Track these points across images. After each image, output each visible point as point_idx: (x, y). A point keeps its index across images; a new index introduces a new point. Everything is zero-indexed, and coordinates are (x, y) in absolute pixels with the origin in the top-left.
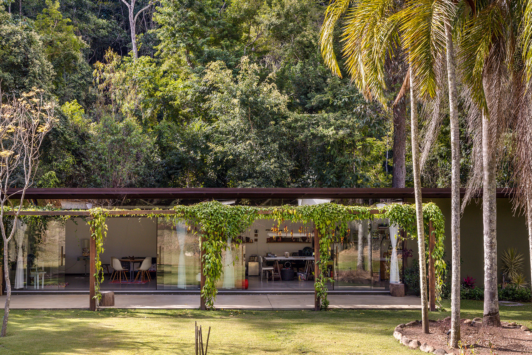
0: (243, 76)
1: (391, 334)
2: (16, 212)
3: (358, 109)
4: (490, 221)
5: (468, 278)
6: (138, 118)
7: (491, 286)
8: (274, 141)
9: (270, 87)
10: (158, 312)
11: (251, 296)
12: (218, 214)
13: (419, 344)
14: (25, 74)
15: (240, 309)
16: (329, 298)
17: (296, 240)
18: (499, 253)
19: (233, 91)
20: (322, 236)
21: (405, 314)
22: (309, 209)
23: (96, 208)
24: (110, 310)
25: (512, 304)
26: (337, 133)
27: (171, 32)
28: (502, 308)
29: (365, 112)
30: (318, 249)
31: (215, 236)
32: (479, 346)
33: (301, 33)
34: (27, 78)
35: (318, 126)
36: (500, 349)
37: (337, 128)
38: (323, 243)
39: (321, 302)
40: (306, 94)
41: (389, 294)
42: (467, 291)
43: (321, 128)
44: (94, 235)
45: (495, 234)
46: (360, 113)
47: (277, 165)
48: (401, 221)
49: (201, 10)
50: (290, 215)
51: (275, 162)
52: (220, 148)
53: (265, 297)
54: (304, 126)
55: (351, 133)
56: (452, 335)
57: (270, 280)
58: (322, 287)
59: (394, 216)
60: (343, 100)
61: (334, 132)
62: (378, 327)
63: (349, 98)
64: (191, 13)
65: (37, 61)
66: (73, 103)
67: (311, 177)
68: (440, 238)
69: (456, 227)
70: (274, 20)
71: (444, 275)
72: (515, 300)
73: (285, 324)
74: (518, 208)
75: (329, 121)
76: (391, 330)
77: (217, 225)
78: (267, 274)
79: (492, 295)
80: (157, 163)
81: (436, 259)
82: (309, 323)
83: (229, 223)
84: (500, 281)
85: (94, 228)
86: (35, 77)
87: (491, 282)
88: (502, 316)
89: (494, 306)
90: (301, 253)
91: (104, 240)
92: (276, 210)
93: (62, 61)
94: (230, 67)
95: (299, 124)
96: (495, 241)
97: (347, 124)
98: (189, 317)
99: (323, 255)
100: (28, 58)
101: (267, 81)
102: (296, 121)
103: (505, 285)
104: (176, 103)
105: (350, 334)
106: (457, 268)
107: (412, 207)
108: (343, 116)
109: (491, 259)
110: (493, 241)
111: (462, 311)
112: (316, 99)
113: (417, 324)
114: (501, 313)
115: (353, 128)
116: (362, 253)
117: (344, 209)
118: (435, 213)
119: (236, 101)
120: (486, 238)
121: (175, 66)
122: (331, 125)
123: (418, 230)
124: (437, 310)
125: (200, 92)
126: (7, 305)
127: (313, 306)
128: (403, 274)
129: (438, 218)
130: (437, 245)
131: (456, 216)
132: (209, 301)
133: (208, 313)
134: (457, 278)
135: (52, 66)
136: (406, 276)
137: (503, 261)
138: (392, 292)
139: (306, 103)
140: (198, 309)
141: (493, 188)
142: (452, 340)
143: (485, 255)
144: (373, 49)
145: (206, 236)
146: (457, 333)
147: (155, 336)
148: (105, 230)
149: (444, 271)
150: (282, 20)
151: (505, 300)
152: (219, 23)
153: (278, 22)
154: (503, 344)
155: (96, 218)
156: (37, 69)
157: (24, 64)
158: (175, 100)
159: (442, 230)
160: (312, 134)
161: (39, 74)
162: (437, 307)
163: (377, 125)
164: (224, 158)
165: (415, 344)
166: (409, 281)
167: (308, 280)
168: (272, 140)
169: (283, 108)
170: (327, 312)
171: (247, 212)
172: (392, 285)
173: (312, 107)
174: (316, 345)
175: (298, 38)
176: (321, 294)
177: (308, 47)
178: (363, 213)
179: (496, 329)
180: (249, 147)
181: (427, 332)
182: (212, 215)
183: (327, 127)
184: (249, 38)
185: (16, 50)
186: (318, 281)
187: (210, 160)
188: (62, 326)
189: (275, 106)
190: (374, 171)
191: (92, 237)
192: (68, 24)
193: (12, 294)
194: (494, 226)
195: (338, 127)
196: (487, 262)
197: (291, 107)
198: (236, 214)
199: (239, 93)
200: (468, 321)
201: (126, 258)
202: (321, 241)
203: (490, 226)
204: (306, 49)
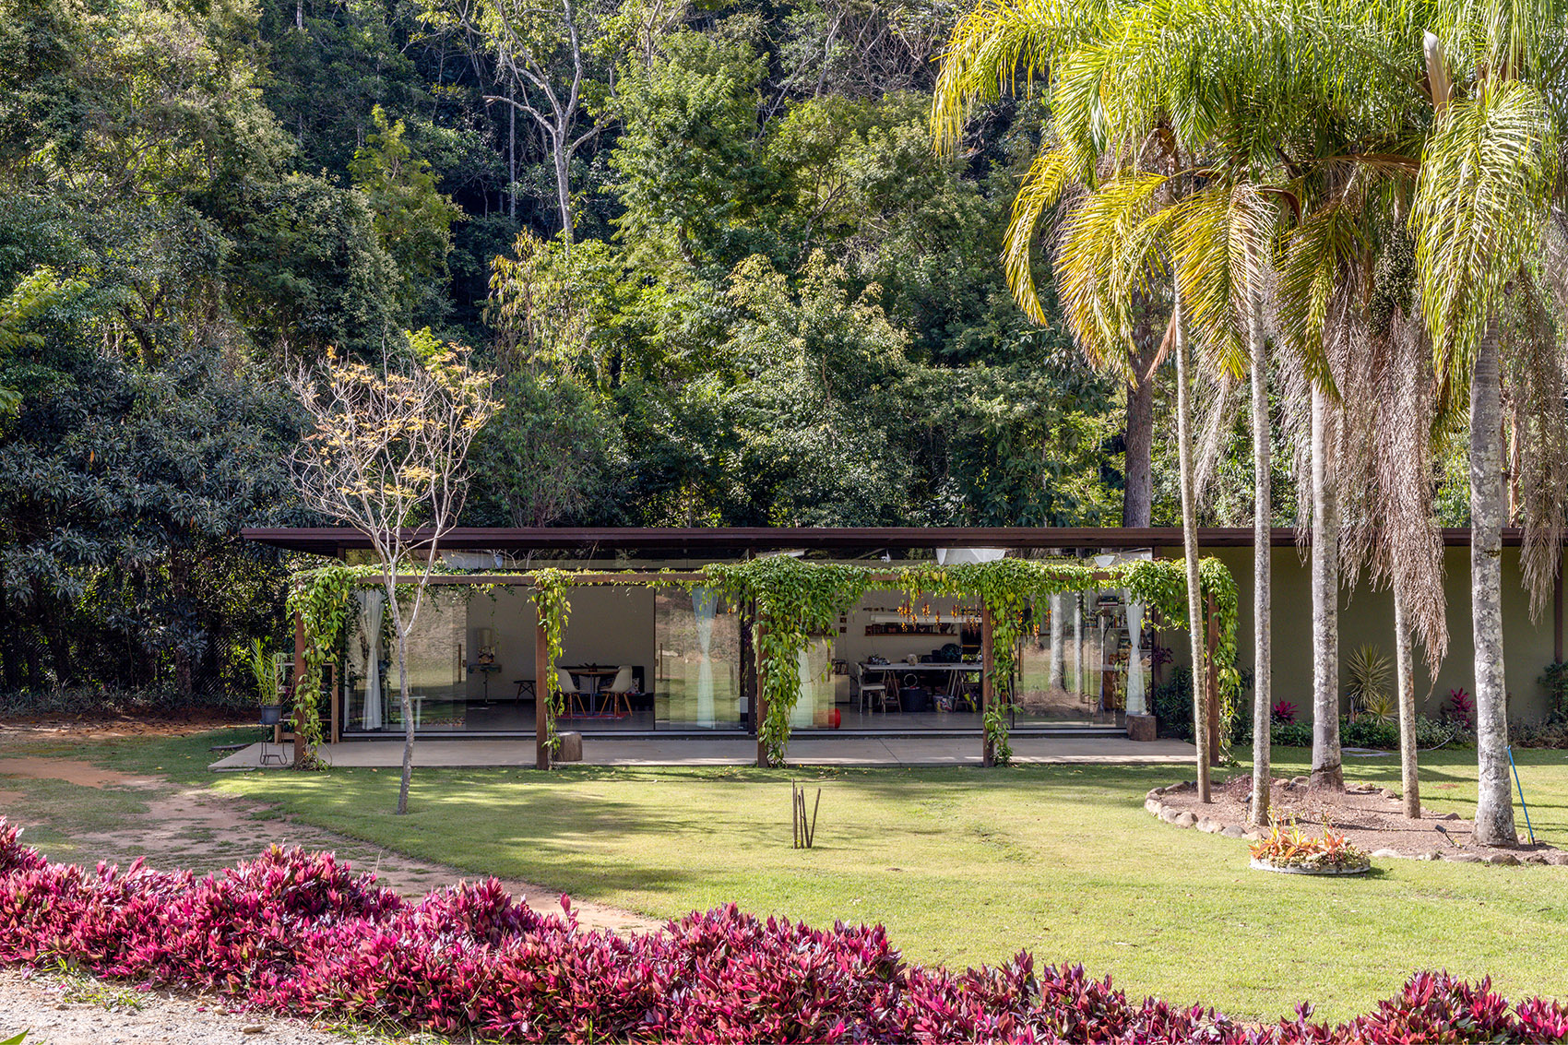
0: (812, 289)
1: (1140, 804)
2: (421, 578)
3: (1054, 358)
4: (1327, 596)
5: (1282, 703)
6: (588, 377)
7: (1326, 716)
8: (877, 425)
9: (867, 311)
10: (675, 771)
11: (847, 741)
12: (791, 580)
13: (1195, 818)
14: (341, 281)
15: (836, 766)
16: (1011, 744)
17: (926, 630)
18: (1342, 656)
19: (790, 321)
20: (998, 624)
21: (1162, 773)
22: (972, 571)
23: (547, 570)
24: (578, 768)
25: (1367, 753)
26: (1010, 410)
27: (651, 192)
28: (1348, 760)
29: (1069, 365)
30: (990, 648)
31: (786, 623)
32: (1304, 822)
33: (931, 196)
34: (345, 291)
35: (971, 394)
36: (1341, 826)
37: (1012, 398)
38: (999, 637)
39: (996, 751)
40: (942, 326)
41: (1126, 736)
42: (1281, 729)
43: (976, 399)
44: (545, 623)
45: (1334, 618)
46: (1059, 367)
47: (883, 474)
48: (1153, 593)
49: (714, 143)
50: (935, 582)
51: (880, 468)
52: (762, 440)
53: (877, 742)
54: (941, 393)
55: (1039, 409)
56: (1255, 801)
57: (877, 710)
58: (998, 722)
59: (1139, 584)
60: (1023, 339)
61: (1005, 406)
62: (1113, 794)
63: (1034, 336)
64: (694, 152)
65: (366, 254)
66: (420, 333)
67: (953, 498)
68: (1229, 627)
69: (1263, 609)
70: (874, 170)
71: (1235, 699)
72: (1373, 745)
73: (934, 792)
74: (1380, 577)
75: (992, 385)
76: (1139, 798)
77: (790, 603)
78: (870, 698)
79: (1329, 734)
80: (619, 468)
81: (1220, 667)
82: (978, 789)
83: (814, 597)
84: (1344, 709)
85: (545, 609)
86: (361, 287)
87: (1326, 709)
88: (1347, 775)
89: (1331, 753)
90: (937, 656)
91: (564, 631)
92: (907, 572)
93: (410, 250)
94: (779, 267)
95: (930, 389)
96: (1334, 631)
97: (1032, 390)
98: (739, 781)
99: (1000, 660)
100: (347, 248)
101: (862, 301)
102: (924, 383)
103: (1355, 718)
104: (655, 338)
105: (1063, 806)
106: (1264, 682)
107: (1176, 565)
108: (1022, 374)
109: (1328, 666)
110: (1331, 632)
111: (1272, 766)
112: (963, 337)
113: (1189, 787)
114: (1345, 769)
115: (1042, 398)
116: (1061, 654)
117: (1042, 571)
118: (1221, 578)
119: (798, 342)
120: (1318, 628)
121: (653, 259)
122: (997, 393)
123: (1192, 613)
124: (1222, 765)
125: (713, 319)
126: (408, 756)
127: (981, 759)
128: (1153, 696)
129: (1225, 587)
130: (1223, 640)
131: (1263, 588)
132: (775, 750)
133: (775, 773)
134: (1264, 700)
135: (394, 263)
136: (1160, 701)
137: (1351, 670)
138: (1131, 733)
139: (943, 346)
140: (754, 766)
141: (1331, 532)
142: (1255, 810)
143: (1316, 659)
144: (1111, 278)
145: (769, 623)
146: (1265, 800)
147: (695, 812)
148: (567, 613)
149: (1236, 691)
150: (891, 171)
151: (1355, 745)
152: (753, 173)
153: (882, 174)
154: (1347, 817)
155: (549, 588)
156: (365, 272)
157: (337, 259)
158: (654, 333)
159: (1233, 611)
160: (959, 411)
161: (369, 281)
162: (1221, 759)
163: (1092, 391)
164: (770, 458)
165: (1187, 818)
166: (1165, 711)
167: (958, 710)
168: (873, 423)
169: (896, 356)
170: (1009, 770)
171: (850, 578)
172: (1132, 718)
173: (956, 352)
174: (1004, 823)
175: (926, 209)
176: (996, 735)
177: (947, 228)
178: (1078, 578)
179: (1333, 794)
180: (823, 438)
181: (1207, 800)
182: (781, 582)
183: (989, 397)
184: (815, 201)
185: (321, 229)
186: (990, 710)
187: (734, 460)
188: (504, 796)
189: (880, 353)
190: (1079, 481)
191: (542, 626)
192: (424, 170)
193: (417, 738)
194: (1334, 604)
195: (1012, 396)
196: (1319, 672)
197: (911, 353)
198: (827, 581)
199: (803, 326)
200: (1284, 781)
201: (582, 667)
202: (996, 633)
203: (1325, 604)
204: (943, 232)
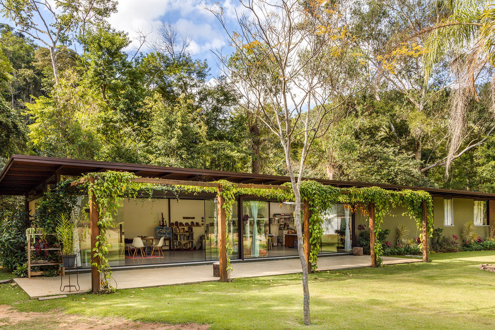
0: (178, 108)
41: (352, 254)
92: (351, 190)
95: (214, 147)
137: (397, 232)
169: (204, 135)
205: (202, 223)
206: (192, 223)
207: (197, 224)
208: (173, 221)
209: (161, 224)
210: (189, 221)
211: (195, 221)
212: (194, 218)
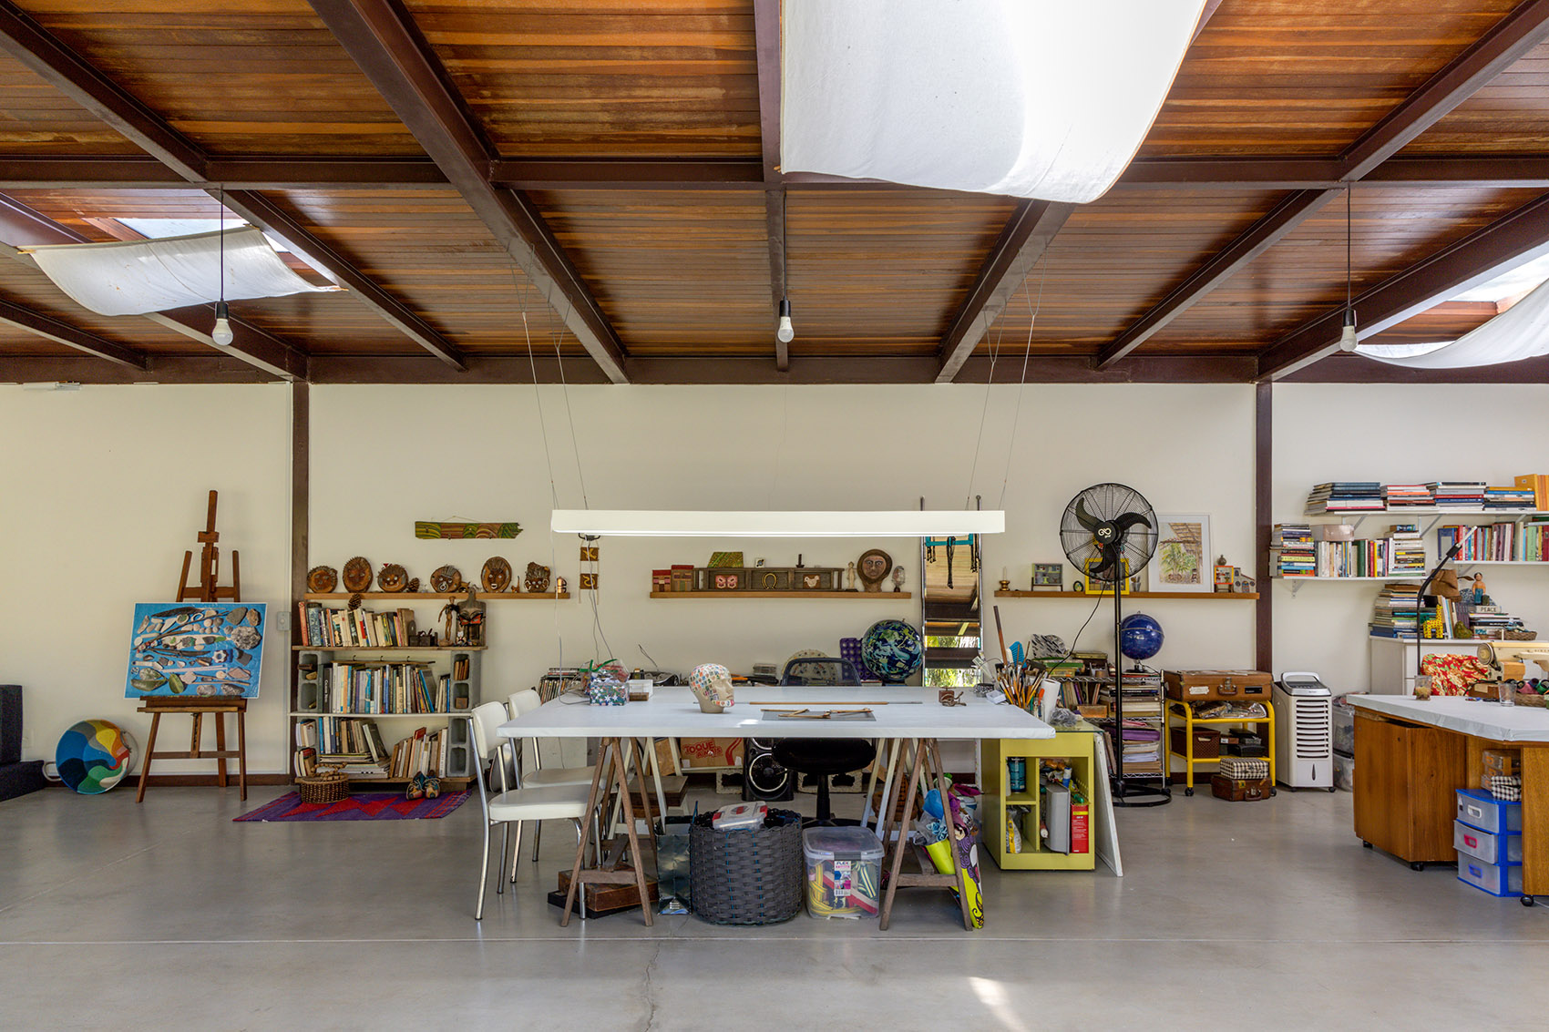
17: (825, 580)
205: (587, 567)
206: (497, 572)
207: (539, 580)
208: (328, 551)
209: (194, 580)
210: (470, 558)
211: (517, 555)
212: (509, 530)
